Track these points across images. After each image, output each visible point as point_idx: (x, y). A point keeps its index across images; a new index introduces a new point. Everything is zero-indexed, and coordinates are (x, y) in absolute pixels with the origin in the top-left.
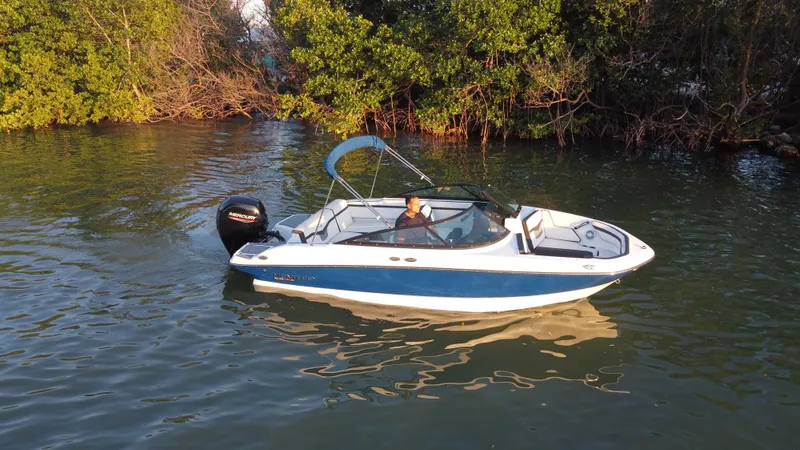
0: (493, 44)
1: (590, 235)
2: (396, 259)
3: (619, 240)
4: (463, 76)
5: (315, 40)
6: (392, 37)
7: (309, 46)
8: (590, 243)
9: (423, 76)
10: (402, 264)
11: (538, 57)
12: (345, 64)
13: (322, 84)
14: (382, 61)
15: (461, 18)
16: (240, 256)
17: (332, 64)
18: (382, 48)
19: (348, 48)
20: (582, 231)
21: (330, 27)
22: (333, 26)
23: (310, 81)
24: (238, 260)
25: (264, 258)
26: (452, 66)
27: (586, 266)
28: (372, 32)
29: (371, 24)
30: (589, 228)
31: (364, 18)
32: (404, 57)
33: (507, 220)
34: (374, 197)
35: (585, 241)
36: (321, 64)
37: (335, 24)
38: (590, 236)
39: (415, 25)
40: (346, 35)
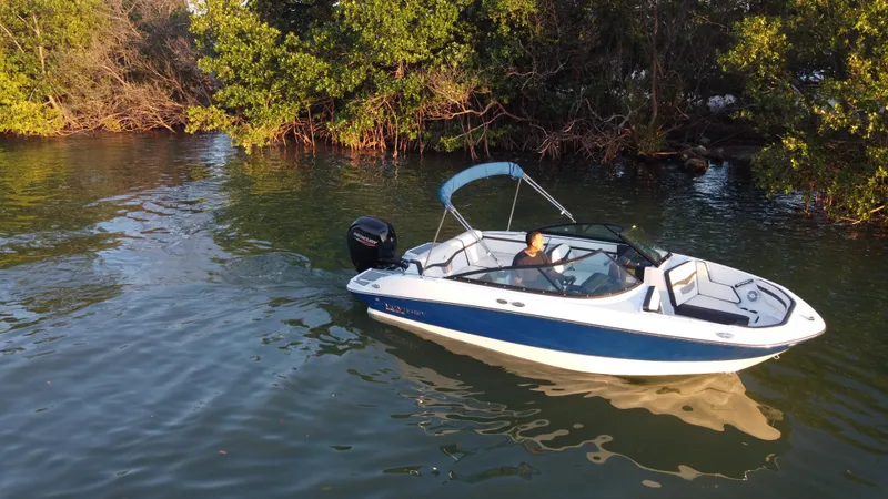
0: (391, 54)
1: (752, 296)
2: (504, 302)
3: (785, 305)
4: (368, 86)
5: (220, 49)
6: (300, 46)
7: (216, 55)
8: (751, 306)
9: (329, 86)
10: (508, 308)
11: (443, 67)
12: (255, 74)
13: (232, 96)
14: (289, 71)
15: (356, 27)
16: (358, 282)
17: (241, 74)
18: (287, 57)
19: (257, 58)
20: (743, 291)
21: (238, 35)
22: (241, 34)
23: (220, 93)
24: (354, 285)
25: (376, 287)
26: (356, 77)
27: (720, 335)
28: (280, 41)
29: (278, 32)
30: (753, 287)
31: (270, 25)
32: (309, 66)
33: (647, 269)
34: (511, 230)
35: (746, 303)
36: (232, 75)
37: (243, 33)
38: (753, 298)
39: (319, 35)
40: (253, 44)
